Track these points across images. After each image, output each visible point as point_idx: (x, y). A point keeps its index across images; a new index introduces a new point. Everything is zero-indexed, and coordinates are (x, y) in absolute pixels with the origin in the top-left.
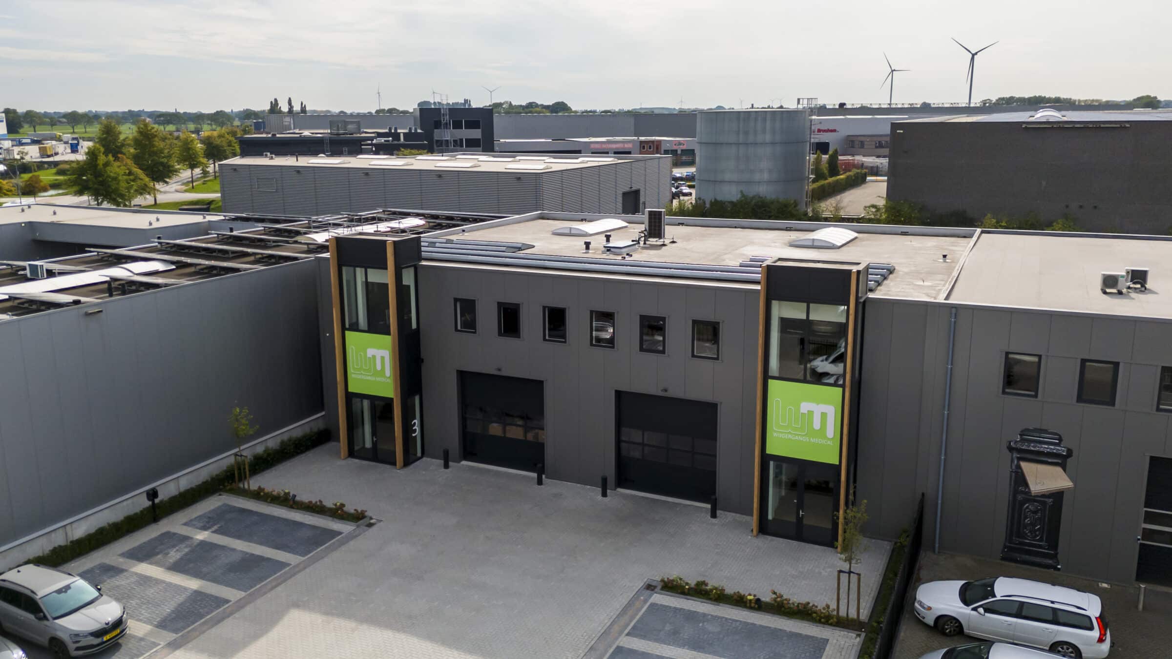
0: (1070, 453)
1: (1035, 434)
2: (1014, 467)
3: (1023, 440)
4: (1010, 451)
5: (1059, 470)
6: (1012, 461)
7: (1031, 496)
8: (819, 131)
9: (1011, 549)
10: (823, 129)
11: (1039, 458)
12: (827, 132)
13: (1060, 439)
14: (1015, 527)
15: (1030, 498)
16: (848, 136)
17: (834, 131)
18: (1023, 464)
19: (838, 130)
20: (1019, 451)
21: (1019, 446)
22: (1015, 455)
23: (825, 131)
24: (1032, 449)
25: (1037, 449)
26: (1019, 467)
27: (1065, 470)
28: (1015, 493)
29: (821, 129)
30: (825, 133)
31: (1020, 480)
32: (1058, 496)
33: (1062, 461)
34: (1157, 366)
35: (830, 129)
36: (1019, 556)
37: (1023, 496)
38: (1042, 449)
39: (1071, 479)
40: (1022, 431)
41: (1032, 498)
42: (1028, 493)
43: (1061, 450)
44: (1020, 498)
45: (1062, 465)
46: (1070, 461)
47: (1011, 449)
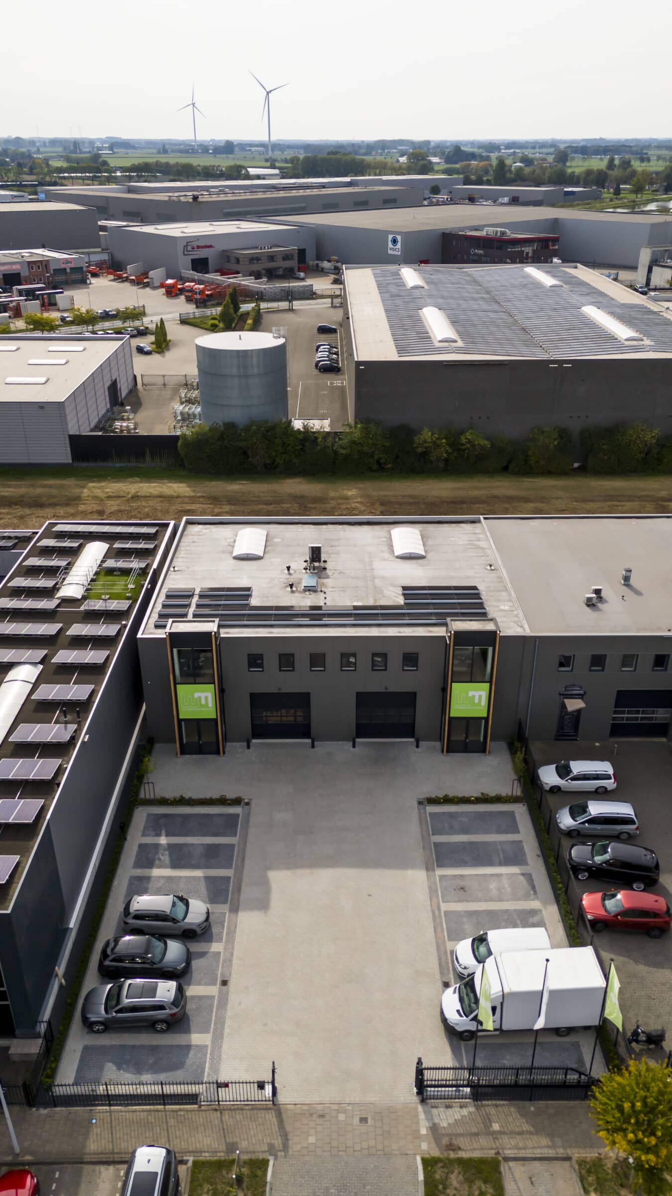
0: (585, 693)
1: (571, 687)
2: (561, 702)
3: (566, 690)
5: (580, 700)
6: (561, 699)
8: (198, 247)
9: (559, 736)
10: (201, 245)
11: (571, 696)
13: (582, 688)
14: (561, 726)
15: (567, 713)
16: (223, 251)
17: (210, 247)
18: (566, 701)
19: (213, 245)
20: (564, 695)
21: (564, 693)
22: (562, 696)
23: (203, 247)
24: (569, 693)
25: (571, 693)
26: (563, 701)
28: (561, 712)
29: (199, 245)
31: (564, 706)
32: (579, 711)
33: (581, 696)
34: (621, 655)
35: (207, 245)
36: (561, 738)
37: (565, 713)
38: (573, 693)
39: (585, 702)
40: (565, 686)
42: (567, 711)
43: (582, 692)
44: (563, 714)
45: (582, 699)
46: (585, 696)
47: (560, 694)
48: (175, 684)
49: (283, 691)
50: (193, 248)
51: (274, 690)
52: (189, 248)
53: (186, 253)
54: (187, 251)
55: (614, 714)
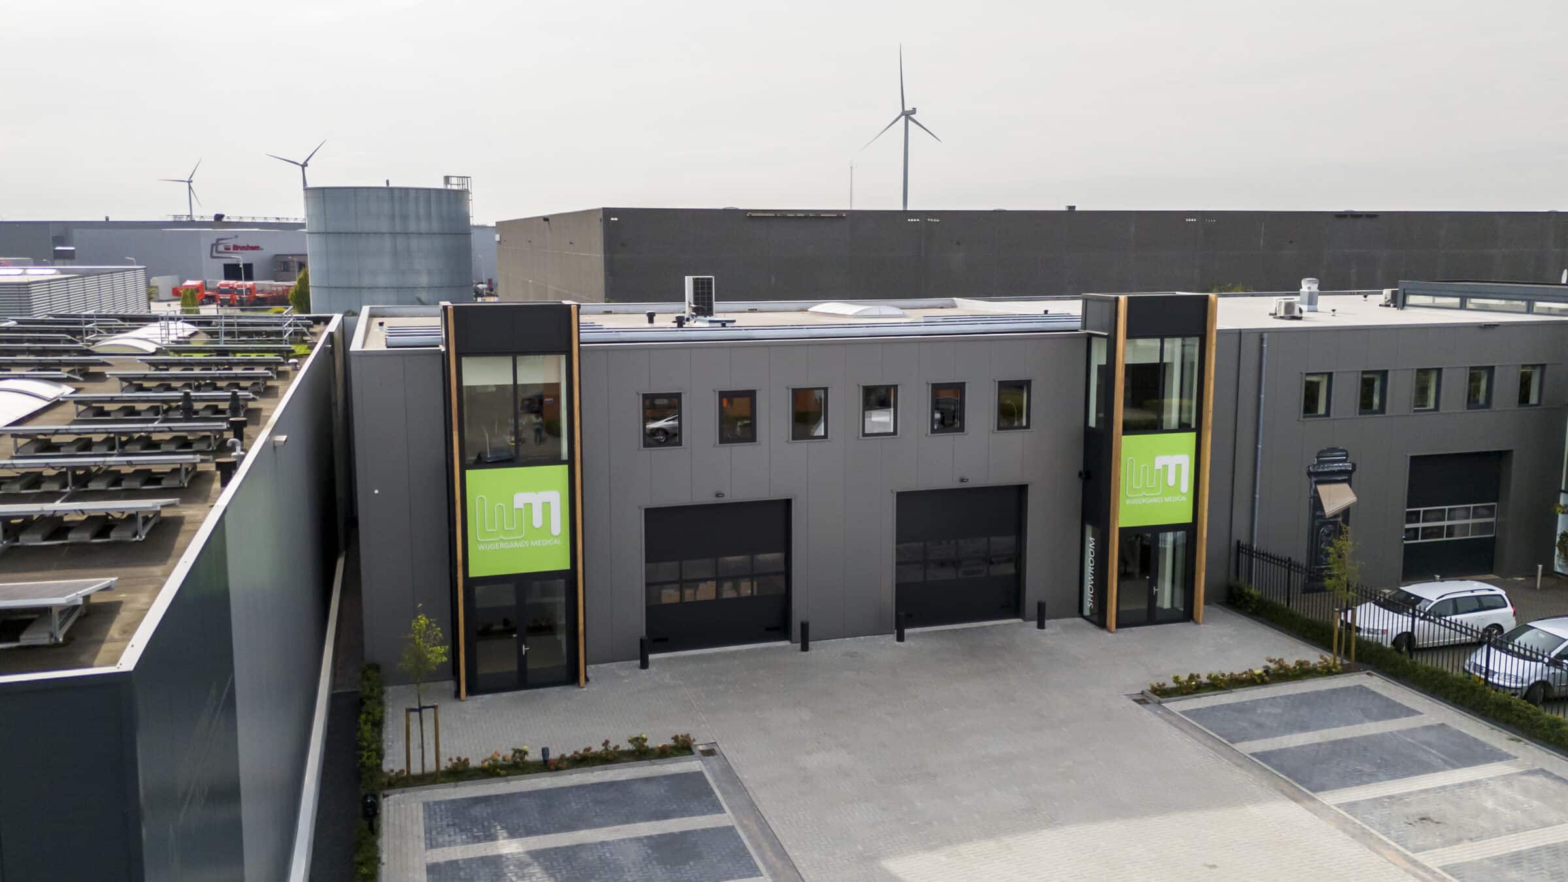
0: (1354, 468)
1: (1329, 454)
2: (1312, 493)
3: (1320, 463)
4: (1309, 477)
5: (1346, 486)
6: (1311, 486)
7: (1325, 519)
8: (236, 247)
9: (1310, 579)
10: (242, 245)
11: (1330, 478)
12: (247, 249)
13: (1347, 456)
14: (1314, 555)
15: (1325, 521)
16: (277, 255)
17: (256, 248)
18: (1320, 488)
19: (261, 246)
20: (1317, 474)
21: (1316, 470)
22: (1314, 479)
23: (243, 248)
24: (1326, 470)
25: (1330, 469)
26: (1316, 491)
27: (1350, 486)
28: (1314, 517)
29: (238, 245)
30: (244, 251)
31: (1317, 504)
32: (1346, 515)
33: (1346, 477)
34: (1413, 369)
35: (251, 245)
37: (1320, 520)
38: (1333, 469)
39: (1356, 493)
40: (1318, 454)
41: (1327, 520)
42: (1323, 516)
43: (1347, 466)
44: (1317, 523)
45: (1349, 481)
46: (1354, 475)
47: (1310, 474)
48: (464, 467)
49: (726, 499)
50: (227, 249)
51: (705, 497)
52: (221, 248)
53: (215, 254)
54: (217, 252)
55: (1408, 522)
